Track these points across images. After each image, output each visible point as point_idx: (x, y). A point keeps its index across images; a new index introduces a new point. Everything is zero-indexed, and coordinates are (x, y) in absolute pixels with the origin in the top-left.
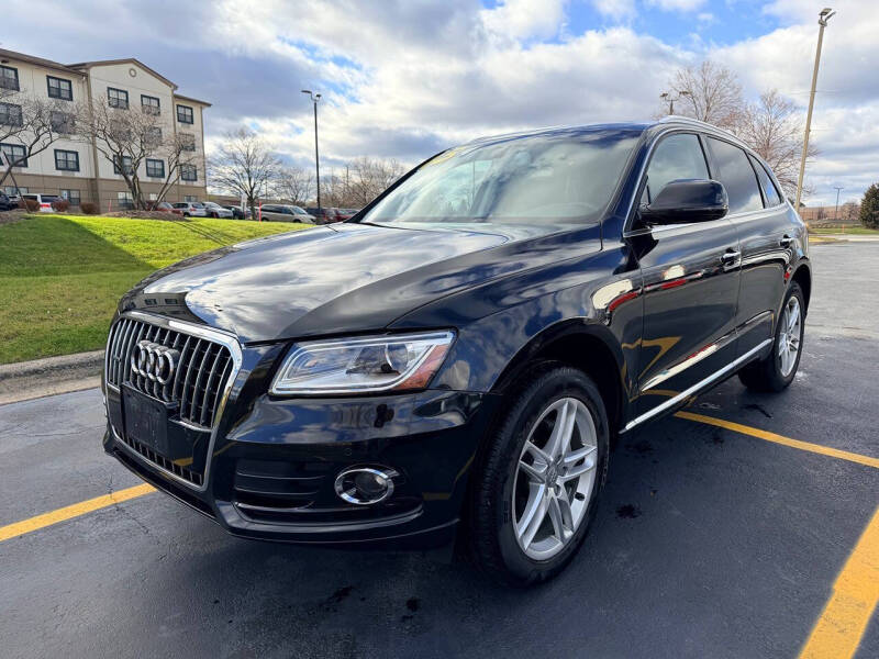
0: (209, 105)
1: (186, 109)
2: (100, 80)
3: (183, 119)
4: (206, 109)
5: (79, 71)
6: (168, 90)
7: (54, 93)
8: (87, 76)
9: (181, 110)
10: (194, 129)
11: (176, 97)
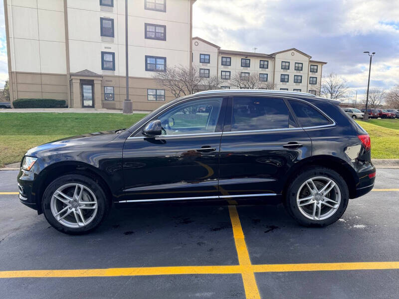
0: (326, 63)
1: (314, 66)
2: (279, 59)
3: (313, 71)
4: (324, 65)
5: (272, 57)
6: (307, 59)
7: (262, 67)
8: (274, 58)
9: (312, 67)
10: (317, 75)
11: (311, 61)
